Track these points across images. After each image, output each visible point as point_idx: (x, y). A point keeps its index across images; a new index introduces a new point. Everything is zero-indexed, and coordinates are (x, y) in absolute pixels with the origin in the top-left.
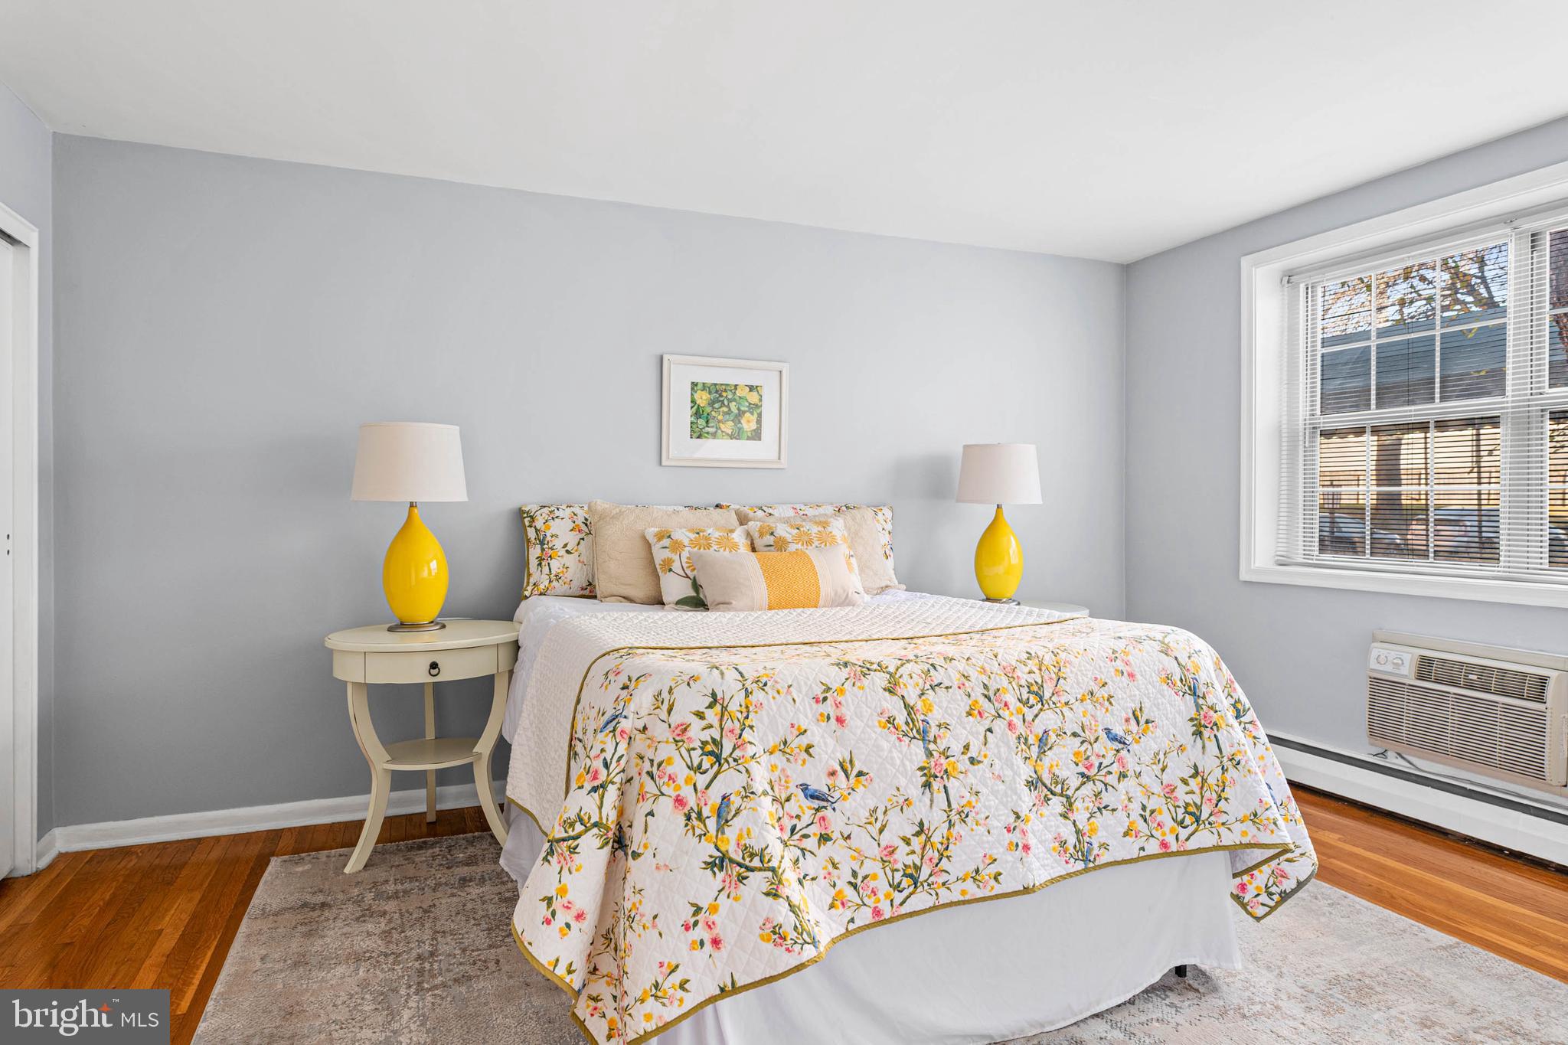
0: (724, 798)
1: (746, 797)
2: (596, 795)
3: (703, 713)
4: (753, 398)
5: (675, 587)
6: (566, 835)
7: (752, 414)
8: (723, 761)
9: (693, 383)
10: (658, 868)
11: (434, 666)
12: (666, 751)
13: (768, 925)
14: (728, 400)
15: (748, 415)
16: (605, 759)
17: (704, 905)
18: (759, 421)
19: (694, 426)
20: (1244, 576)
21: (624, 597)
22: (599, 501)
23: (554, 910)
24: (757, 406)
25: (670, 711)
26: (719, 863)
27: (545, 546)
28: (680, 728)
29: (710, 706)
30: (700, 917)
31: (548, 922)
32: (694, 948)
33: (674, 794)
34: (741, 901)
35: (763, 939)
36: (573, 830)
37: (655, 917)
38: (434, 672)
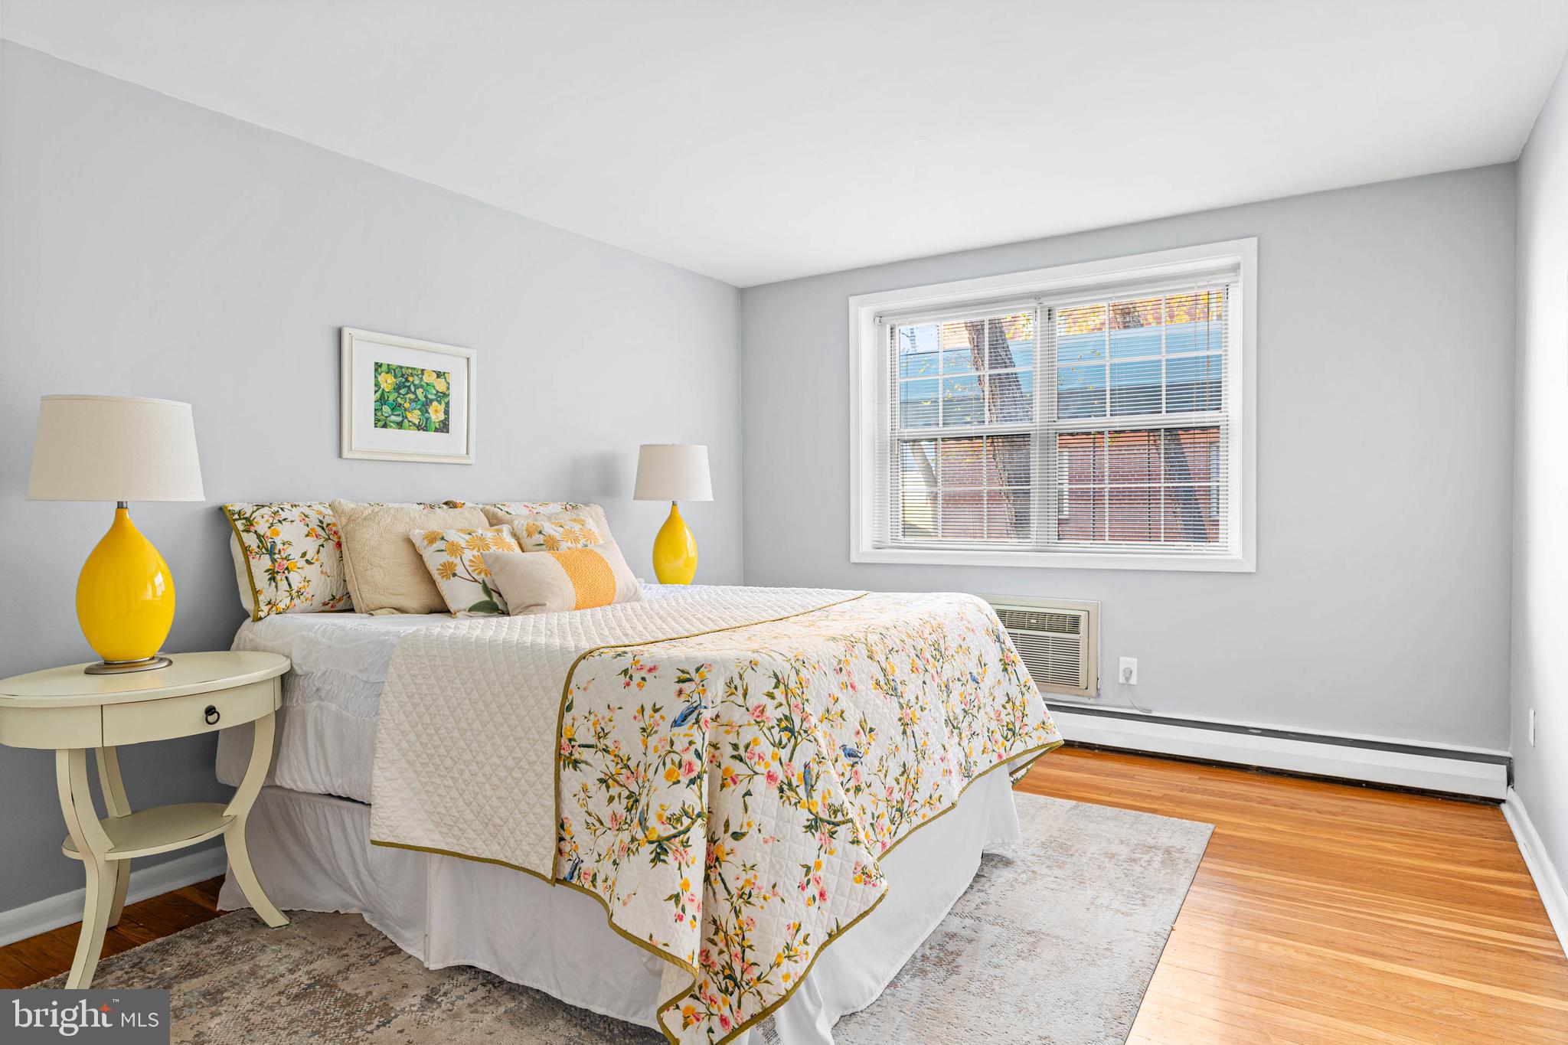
0: (806, 766)
1: (820, 762)
2: (695, 787)
3: (772, 693)
4: (440, 385)
5: (462, 593)
6: (676, 831)
7: (440, 403)
8: (796, 734)
9: (376, 363)
10: (765, 842)
11: (210, 711)
12: (748, 734)
13: (859, 869)
14: (415, 385)
15: (435, 403)
16: (696, 750)
17: (812, 864)
18: (447, 412)
19: (379, 414)
20: (854, 558)
21: (394, 609)
22: (343, 501)
23: (683, 905)
24: (445, 395)
25: (745, 695)
26: (813, 826)
27: (276, 556)
28: (758, 711)
29: (776, 687)
30: (810, 876)
31: (680, 918)
32: (809, 905)
33: (765, 772)
34: (835, 854)
35: (857, 882)
36: (682, 825)
37: (774, 886)
38: (211, 718)
